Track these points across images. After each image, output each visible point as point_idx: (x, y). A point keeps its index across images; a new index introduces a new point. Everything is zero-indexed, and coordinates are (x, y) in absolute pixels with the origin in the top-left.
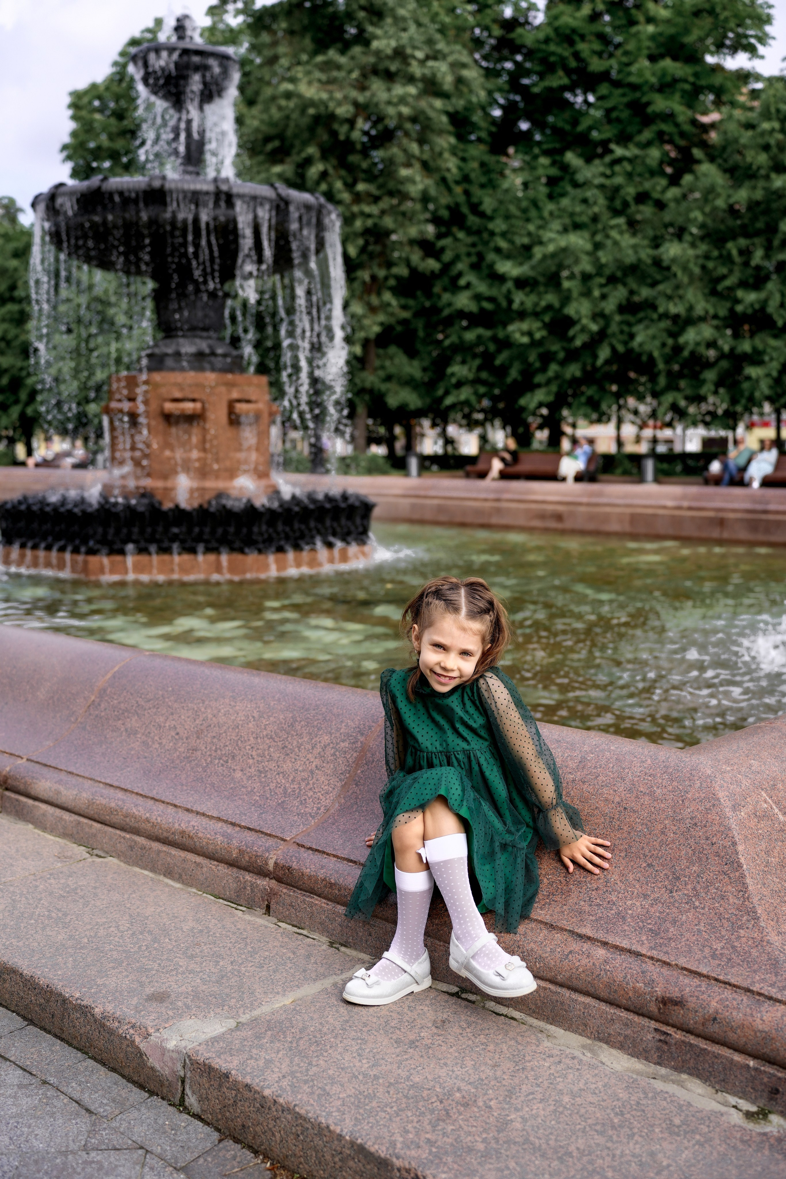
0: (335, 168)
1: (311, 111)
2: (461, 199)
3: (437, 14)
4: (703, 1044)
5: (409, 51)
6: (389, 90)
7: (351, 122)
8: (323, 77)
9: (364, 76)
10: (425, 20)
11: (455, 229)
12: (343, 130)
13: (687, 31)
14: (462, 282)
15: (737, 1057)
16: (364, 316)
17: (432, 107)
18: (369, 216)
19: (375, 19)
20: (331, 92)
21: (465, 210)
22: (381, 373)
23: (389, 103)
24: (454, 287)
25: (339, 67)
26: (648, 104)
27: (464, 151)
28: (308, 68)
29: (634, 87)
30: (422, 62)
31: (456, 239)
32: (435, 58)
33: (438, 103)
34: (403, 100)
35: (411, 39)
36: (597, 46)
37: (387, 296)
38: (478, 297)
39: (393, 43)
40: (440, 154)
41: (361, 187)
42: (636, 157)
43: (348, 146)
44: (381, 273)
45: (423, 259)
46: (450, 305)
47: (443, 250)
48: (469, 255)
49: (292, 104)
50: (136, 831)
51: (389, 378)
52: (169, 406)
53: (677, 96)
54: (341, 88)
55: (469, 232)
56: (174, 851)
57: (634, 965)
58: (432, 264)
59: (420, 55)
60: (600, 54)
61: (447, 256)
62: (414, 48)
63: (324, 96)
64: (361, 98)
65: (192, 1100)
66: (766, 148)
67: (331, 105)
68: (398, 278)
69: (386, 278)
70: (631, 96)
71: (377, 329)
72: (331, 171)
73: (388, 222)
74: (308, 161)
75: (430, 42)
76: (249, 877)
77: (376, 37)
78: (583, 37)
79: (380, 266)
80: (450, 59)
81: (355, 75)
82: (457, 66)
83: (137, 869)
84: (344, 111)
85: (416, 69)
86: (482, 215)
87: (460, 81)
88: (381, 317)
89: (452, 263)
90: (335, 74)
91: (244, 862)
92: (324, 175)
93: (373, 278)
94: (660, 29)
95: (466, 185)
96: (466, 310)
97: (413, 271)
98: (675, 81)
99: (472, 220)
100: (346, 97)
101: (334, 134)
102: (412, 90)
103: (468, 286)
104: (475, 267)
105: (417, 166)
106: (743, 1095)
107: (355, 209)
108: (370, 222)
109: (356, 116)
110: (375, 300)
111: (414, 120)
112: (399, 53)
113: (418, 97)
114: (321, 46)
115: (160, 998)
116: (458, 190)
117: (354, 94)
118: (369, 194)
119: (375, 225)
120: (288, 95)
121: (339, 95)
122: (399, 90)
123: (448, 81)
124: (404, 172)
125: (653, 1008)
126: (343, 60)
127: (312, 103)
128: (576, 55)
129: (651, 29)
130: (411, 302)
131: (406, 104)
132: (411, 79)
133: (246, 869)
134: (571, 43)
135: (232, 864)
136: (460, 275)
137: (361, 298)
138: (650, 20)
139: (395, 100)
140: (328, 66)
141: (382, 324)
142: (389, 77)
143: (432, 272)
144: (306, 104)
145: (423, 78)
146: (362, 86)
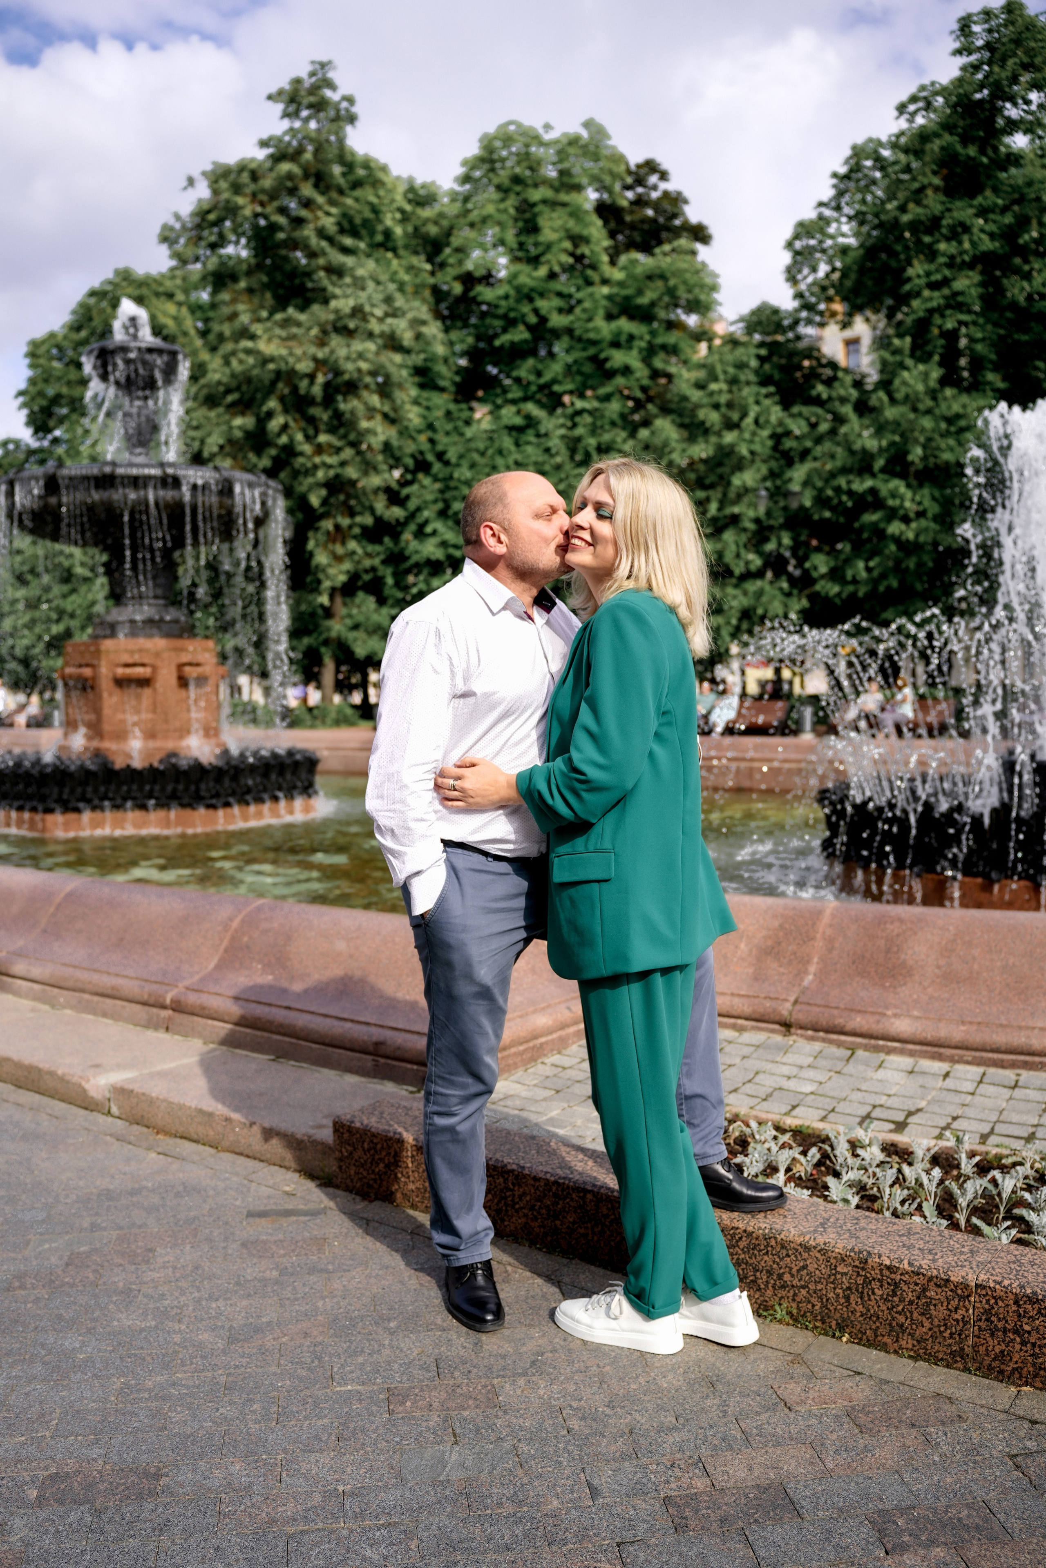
0: (295, 420)
1: (271, 366)
2: (426, 446)
3: (395, 273)
4: (394, 1063)
5: (367, 308)
6: (348, 346)
7: (312, 377)
8: (284, 334)
9: (325, 332)
10: (384, 277)
11: (420, 476)
12: (303, 384)
13: (640, 292)
14: (429, 529)
15: (409, 1066)
16: (329, 565)
17: (391, 361)
18: (330, 467)
19: (334, 278)
20: (290, 348)
21: (430, 457)
22: (349, 622)
23: (348, 358)
24: (420, 534)
25: (299, 324)
26: (606, 360)
27: (428, 399)
28: (269, 324)
29: (594, 343)
30: (381, 320)
31: (423, 487)
32: (394, 315)
33: (398, 358)
34: (361, 356)
35: (369, 298)
36: (557, 302)
37: (352, 545)
38: (444, 544)
39: (351, 303)
40: (401, 407)
41: (323, 438)
42: (596, 410)
43: (309, 401)
44: (345, 522)
45: (387, 507)
46: (417, 552)
47: (408, 497)
48: (435, 501)
49: (251, 360)
50: (83, 991)
51: (356, 627)
52: (120, 671)
53: (635, 352)
54: (301, 344)
55: (436, 479)
56: (108, 1001)
57: (364, 1028)
58: (397, 512)
59: (379, 312)
60: (560, 311)
61: (412, 504)
62: (373, 305)
63: (284, 352)
64: (320, 355)
65: (115, 1110)
66: (716, 406)
67: (291, 360)
68: (364, 528)
69: (350, 527)
70: (592, 351)
71: (343, 578)
72: (292, 424)
73: (351, 472)
74: (270, 415)
75: (388, 300)
76: (155, 1010)
77: (335, 297)
78: (542, 295)
79: (343, 514)
80: (410, 315)
81: (315, 331)
82: (417, 322)
83: (84, 1016)
84: (304, 366)
85: (375, 326)
86: (447, 463)
87: (418, 337)
88: (347, 566)
89: (419, 509)
90: (295, 330)
91: (152, 1001)
92: (285, 428)
93: (337, 527)
94: (615, 290)
95: (429, 434)
96: (433, 558)
97: (379, 520)
98: (631, 338)
99: (437, 467)
100: (304, 353)
101: (295, 389)
102: (371, 346)
103: (434, 533)
104: (443, 514)
105: (379, 417)
106: (412, 1085)
107: (317, 460)
108: (332, 473)
109: (316, 370)
110: (339, 550)
111: (373, 374)
112: (358, 312)
113: (377, 354)
114: (281, 304)
115: (97, 1066)
116: (423, 438)
117: (312, 350)
118: (330, 445)
119: (337, 476)
120: (248, 352)
121: (298, 351)
122: (358, 346)
123: (407, 338)
124: (364, 424)
125: (371, 1048)
126: (302, 317)
127: (272, 359)
128: (536, 311)
129: (605, 290)
130: (378, 548)
131: (366, 360)
132: (371, 335)
133: (153, 1006)
134: (531, 300)
135: (145, 1004)
136: (426, 522)
137: (325, 546)
138: (605, 282)
139: (354, 356)
140: (286, 323)
141: (348, 572)
142: (349, 333)
143: (397, 520)
144: (265, 360)
145: (382, 335)
146: (321, 343)
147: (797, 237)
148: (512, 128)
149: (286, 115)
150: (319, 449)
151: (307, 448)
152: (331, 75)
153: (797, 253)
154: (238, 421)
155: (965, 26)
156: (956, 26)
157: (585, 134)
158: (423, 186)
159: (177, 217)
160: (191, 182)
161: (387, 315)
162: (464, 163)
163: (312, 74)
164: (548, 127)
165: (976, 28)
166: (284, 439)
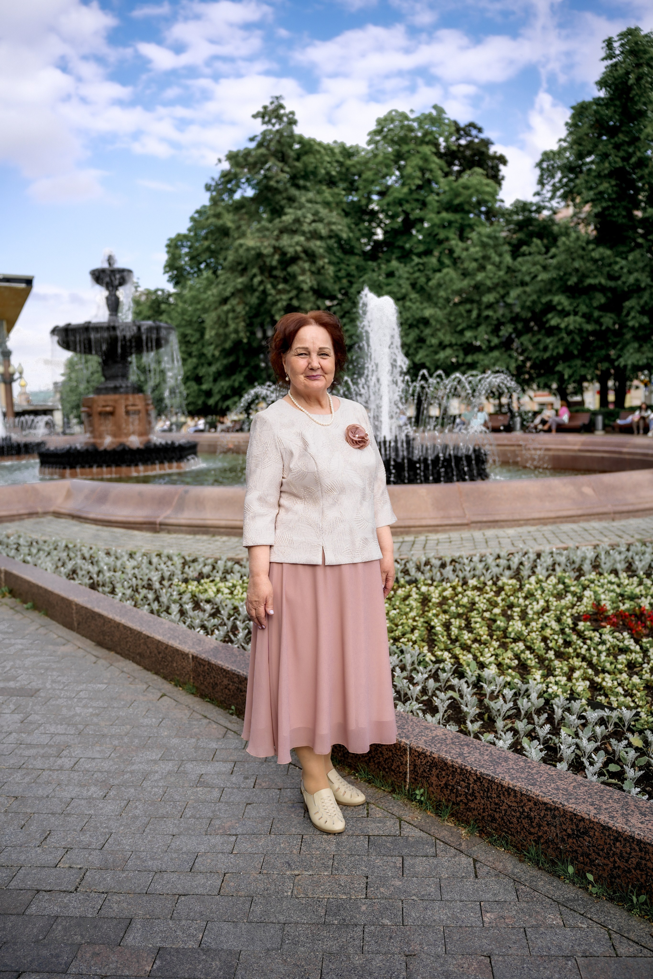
0: (266, 278)
1: (252, 252)
3: (325, 197)
5: (302, 219)
6: (292, 239)
7: (272, 256)
8: (260, 235)
9: (280, 233)
10: (319, 200)
12: (268, 260)
13: (456, 197)
17: (315, 245)
18: (285, 300)
19: (289, 203)
20: (262, 242)
23: (290, 245)
25: (268, 230)
27: (349, 260)
30: (310, 224)
32: (317, 221)
33: (318, 243)
34: (297, 244)
35: (305, 213)
36: (415, 205)
39: (293, 217)
40: (323, 266)
41: (281, 286)
43: (272, 267)
49: (243, 249)
53: (452, 230)
54: (268, 240)
59: (309, 220)
62: (306, 217)
63: (259, 244)
64: (277, 244)
67: (262, 248)
72: (265, 280)
74: (255, 276)
75: (316, 213)
80: (327, 221)
81: (276, 233)
82: (331, 224)
84: (267, 251)
85: (306, 228)
90: (266, 233)
92: (261, 282)
94: (442, 197)
95: (349, 278)
98: (451, 222)
100: (269, 244)
101: (264, 262)
102: (303, 238)
105: (308, 274)
108: (285, 303)
111: (305, 252)
112: (297, 221)
113: (306, 241)
117: (274, 242)
118: (284, 290)
121: (266, 244)
122: (296, 238)
123: (324, 232)
124: (301, 278)
126: (270, 226)
127: (253, 248)
129: (437, 198)
131: (300, 245)
132: (303, 233)
134: (401, 205)
139: (294, 244)
140: (263, 229)
142: (294, 232)
144: (248, 249)
145: (310, 232)
146: (278, 238)
147: (542, 161)
148: (394, 113)
149: (264, 123)
150: (279, 292)
151: (273, 292)
152: (282, 102)
153: (542, 169)
154: (240, 280)
155: (609, 43)
156: (604, 45)
157: (434, 113)
158: (351, 147)
159: (213, 179)
160: (220, 161)
161: (314, 221)
162: (370, 134)
163: (272, 103)
164: (412, 111)
165: (616, 45)
166: (261, 288)
